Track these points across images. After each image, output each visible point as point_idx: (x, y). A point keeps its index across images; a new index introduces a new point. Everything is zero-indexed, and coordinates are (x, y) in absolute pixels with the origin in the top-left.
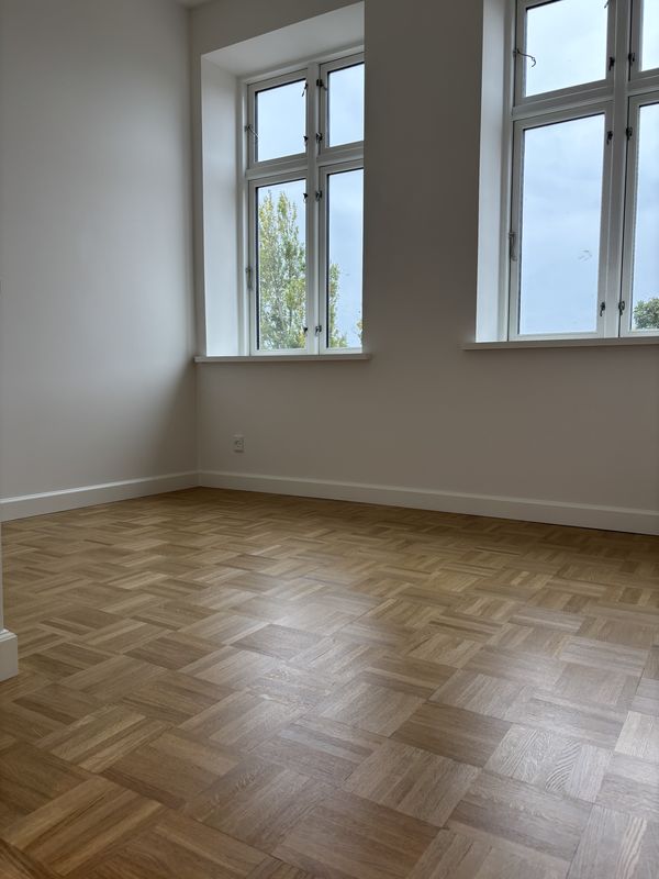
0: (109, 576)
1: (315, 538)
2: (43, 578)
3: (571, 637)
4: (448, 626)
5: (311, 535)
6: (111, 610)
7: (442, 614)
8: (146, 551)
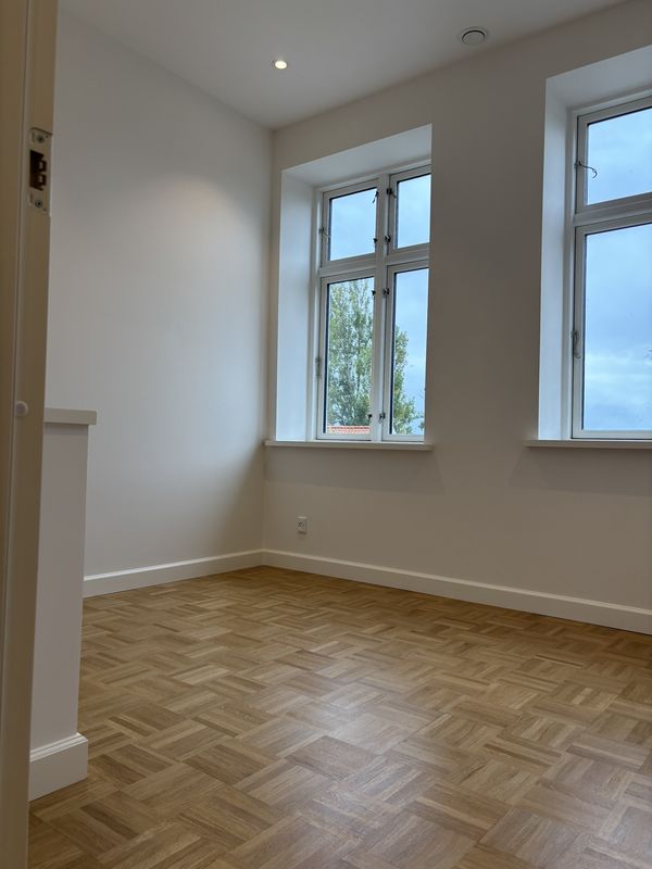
0: (174, 668)
1: (373, 634)
2: (113, 666)
3: (633, 774)
4: (503, 751)
5: (369, 630)
6: (175, 708)
7: (498, 736)
8: (210, 640)
